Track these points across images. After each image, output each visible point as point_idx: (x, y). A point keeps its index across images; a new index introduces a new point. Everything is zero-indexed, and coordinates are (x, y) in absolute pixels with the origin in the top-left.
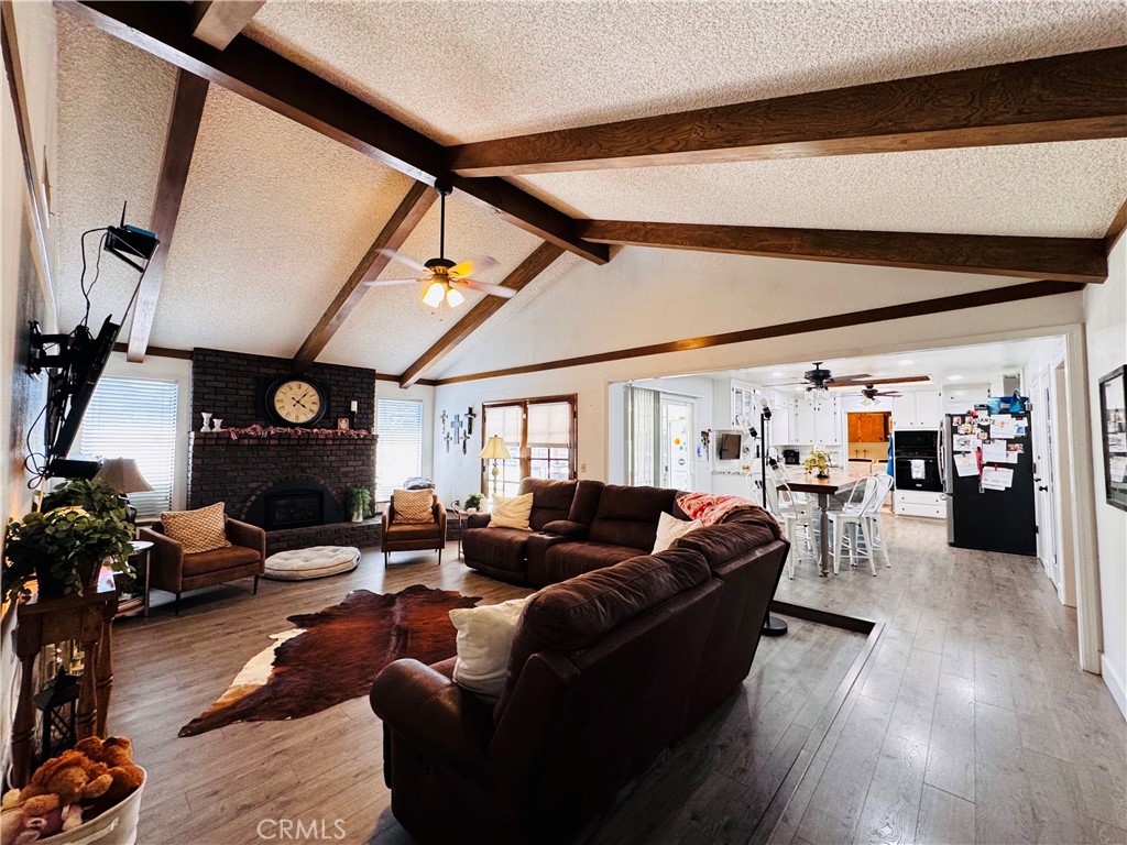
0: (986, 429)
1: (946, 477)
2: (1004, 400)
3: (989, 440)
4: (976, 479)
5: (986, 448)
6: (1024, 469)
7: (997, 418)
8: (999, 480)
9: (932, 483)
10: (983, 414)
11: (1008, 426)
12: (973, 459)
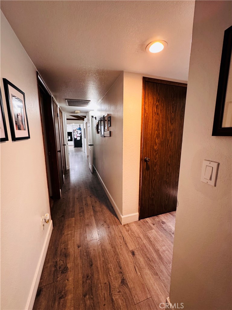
0: (77, 132)
1: (73, 138)
2: (79, 128)
3: (78, 133)
4: (76, 138)
5: (77, 134)
6: (81, 137)
7: (78, 130)
8: (79, 139)
9: (71, 140)
10: (77, 130)
11: (79, 132)
12: (76, 136)
